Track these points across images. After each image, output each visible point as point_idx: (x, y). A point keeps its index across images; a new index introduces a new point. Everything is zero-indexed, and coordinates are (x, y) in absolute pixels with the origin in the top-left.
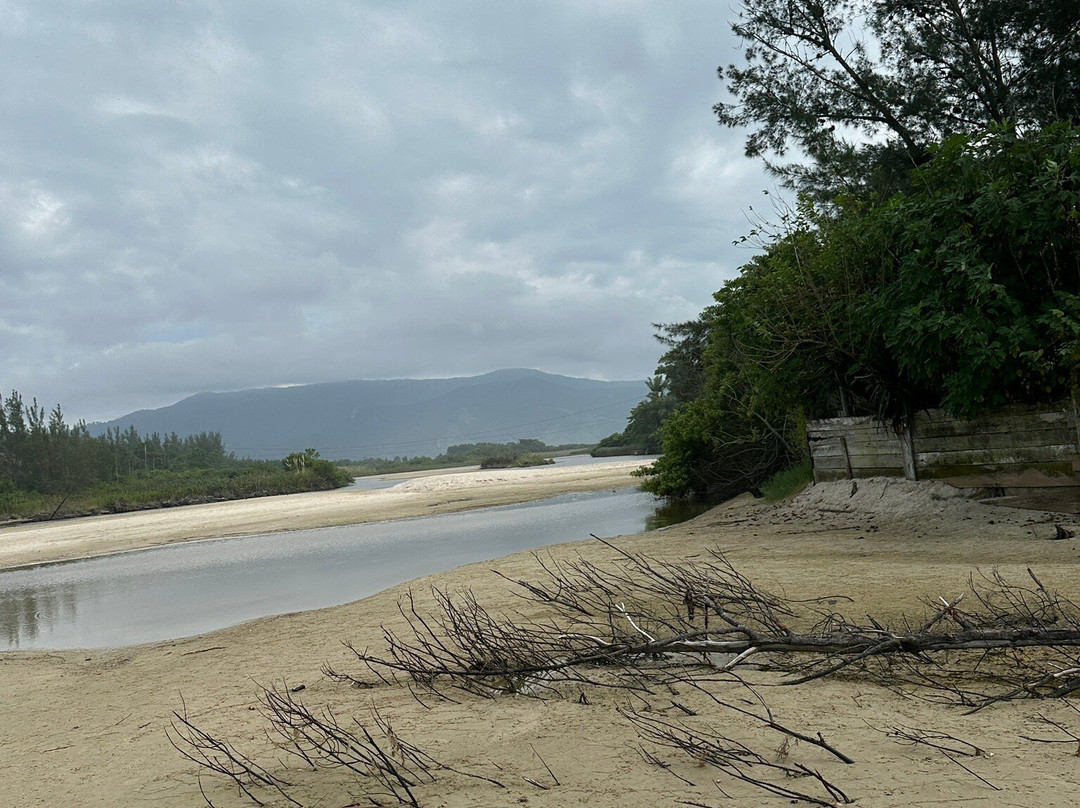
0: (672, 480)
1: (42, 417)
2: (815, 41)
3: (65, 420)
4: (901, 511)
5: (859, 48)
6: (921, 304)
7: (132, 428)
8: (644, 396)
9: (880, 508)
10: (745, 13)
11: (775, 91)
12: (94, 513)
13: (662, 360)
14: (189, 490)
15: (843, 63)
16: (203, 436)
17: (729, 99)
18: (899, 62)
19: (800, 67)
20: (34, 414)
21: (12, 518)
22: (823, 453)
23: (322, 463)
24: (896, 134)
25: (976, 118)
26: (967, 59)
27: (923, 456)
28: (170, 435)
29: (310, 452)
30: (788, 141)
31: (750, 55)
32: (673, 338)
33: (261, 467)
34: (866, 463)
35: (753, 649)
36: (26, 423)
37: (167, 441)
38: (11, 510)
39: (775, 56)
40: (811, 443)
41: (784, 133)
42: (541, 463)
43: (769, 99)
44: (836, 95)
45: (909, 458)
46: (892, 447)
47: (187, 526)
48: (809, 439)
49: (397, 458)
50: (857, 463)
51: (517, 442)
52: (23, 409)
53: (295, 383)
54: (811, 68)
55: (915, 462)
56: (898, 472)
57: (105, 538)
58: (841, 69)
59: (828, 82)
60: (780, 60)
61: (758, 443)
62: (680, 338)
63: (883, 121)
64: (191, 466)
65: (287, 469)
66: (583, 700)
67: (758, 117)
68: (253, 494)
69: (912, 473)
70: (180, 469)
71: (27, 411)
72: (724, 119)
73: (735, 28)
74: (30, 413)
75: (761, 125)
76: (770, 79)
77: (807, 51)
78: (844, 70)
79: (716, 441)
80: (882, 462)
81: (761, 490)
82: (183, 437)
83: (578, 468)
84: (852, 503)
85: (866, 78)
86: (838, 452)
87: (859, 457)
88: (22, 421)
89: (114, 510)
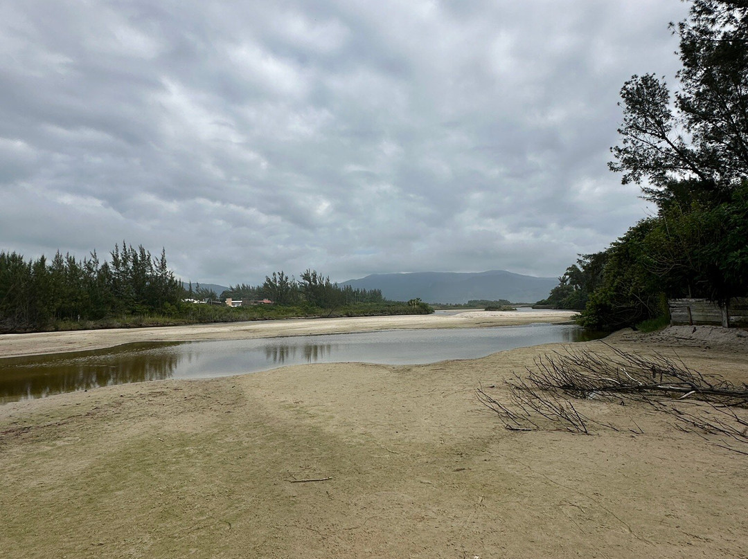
0: (591, 320)
1: (323, 280)
2: (658, 136)
3: (330, 282)
4: (721, 341)
5: (680, 138)
6: (739, 251)
8: (558, 284)
9: (710, 339)
10: (624, 125)
11: (637, 157)
12: (341, 316)
13: (568, 269)
15: (671, 144)
16: (375, 290)
17: (615, 160)
18: (701, 144)
19: (650, 147)
20: (320, 279)
22: (676, 314)
23: (423, 304)
24: (697, 175)
25: (737, 167)
26: (736, 142)
27: (732, 318)
28: (363, 290)
29: (418, 299)
30: (642, 178)
31: (625, 141)
32: (585, 260)
33: (399, 304)
34: (701, 319)
35: (694, 392)
36: (318, 282)
37: (362, 292)
39: (637, 142)
40: (670, 309)
41: (640, 174)
42: (511, 310)
43: (634, 160)
44: (666, 158)
45: (725, 318)
46: (716, 312)
48: (670, 307)
49: (447, 304)
50: (695, 319)
51: (498, 300)
54: (656, 147)
55: (728, 320)
56: (720, 324)
58: (670, 147)
59: (662, 153)
60: (640, 144)
61: (633, 308)
62: (588, 261)
63: (691, 169)
64: (371, 302)
65: (410, 305)
66: (623, 403)
67: (628, 168)
69: (726, 325)
70: (367, 302)
71: (318, 278)
72: (612, 168)
73: (619, 130)
75: (630, 171)
76: (635, 152)
77: (654, 140)
78: (671, 147)
79: (613, 305)
80: (708, 319)
81: (636, 327)
83: (527, 313)
84: (694, 336)
85: (681, 150)
86: (685, 313)
87: (696, 316)
88: (316, 281)
89: (349, 316)
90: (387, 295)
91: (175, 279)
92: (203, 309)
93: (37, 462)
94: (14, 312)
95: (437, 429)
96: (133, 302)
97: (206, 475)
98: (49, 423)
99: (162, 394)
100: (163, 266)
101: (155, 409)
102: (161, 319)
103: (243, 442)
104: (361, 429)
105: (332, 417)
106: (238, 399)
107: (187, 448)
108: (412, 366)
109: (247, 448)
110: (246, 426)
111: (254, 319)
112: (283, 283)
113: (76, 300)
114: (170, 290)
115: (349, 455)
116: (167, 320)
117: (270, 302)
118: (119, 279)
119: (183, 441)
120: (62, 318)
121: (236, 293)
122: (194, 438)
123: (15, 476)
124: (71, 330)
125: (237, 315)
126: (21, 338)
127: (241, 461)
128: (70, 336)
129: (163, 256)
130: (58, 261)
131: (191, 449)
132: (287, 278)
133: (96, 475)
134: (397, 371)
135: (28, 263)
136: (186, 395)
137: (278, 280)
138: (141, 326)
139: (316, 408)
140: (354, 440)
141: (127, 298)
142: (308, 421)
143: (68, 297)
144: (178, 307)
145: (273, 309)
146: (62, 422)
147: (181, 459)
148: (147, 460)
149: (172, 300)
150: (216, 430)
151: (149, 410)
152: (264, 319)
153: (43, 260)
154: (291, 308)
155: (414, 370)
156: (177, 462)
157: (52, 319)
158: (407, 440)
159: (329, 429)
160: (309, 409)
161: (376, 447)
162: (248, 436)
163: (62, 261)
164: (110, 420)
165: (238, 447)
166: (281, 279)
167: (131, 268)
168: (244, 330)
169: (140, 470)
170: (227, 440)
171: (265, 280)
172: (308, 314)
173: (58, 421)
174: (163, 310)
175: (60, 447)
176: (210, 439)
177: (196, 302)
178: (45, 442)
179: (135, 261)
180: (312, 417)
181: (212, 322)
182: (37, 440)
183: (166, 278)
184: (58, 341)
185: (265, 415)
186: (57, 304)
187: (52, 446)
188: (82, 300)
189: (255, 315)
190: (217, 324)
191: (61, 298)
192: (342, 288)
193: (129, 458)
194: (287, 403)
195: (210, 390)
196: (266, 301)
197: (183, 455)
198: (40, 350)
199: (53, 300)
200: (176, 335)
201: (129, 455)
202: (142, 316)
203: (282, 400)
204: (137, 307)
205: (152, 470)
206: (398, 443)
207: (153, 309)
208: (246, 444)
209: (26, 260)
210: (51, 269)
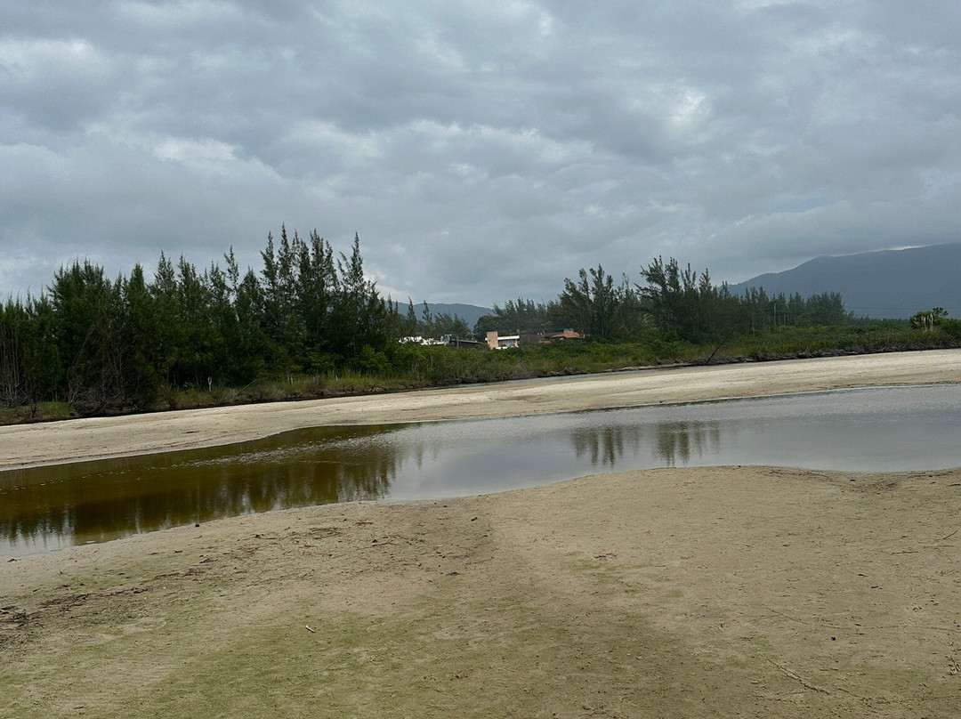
1: (694, 279)
3: (712, 283)
7: (761, 289)
12: (740, 361)
14: (822, 344)
16: (825, 296)
20: (687, 277)
21: (676, 362)
23: (951, 321)
28: (794, 296)
29: (938, 311)
33: (887, 324)
36: (681, 284)
37: (791, 301)
38: (675, 356)
47: (845, 374)
52: (679, 273)
53: (911, 245)
57: (774, 381)
64: (815, 323)
65: (915, 327)
68: (882, 350)
70: (805, 325)
71: (682, 275)
74: (685, 275)
82: (805, 298)
88: (678, 283)
89: (757, 358)
90: (857, 306)
91: (379, 297)
92: (438, 358)
93: (83, 665)
94: (98, 375)
95: (943, 635)
96: (303, 348)
97: (381, 712)
98: (120, 589)
99: (333, 532)
100: (356, 272)
101: (313, 564)
102: (358, 381)
103: (471, 643)
104: (742, 627)
105: (678, 594)
106: (480, 544)
107: (356, 650)
108: (901, 476)
109: (476, 656)
110: (483, 605)
111: (543, 374)
112: (603, 292)
113: (203, 349)
114: (372, 321)
115: (703, 688)
116: (371, 381)
117: (576, 335)
118: (276, 304)
119: (353, 632)
120: (181, 384)
121: (506, 320)
122: (374, 628)
123: (42, 690)
124: (198, 407)
125: (506, 366)
126: (112, 423)
127: (458, 683)
128: (192, 419)
129: (356, 251)
130: (165, 274)
131: (362, 653)
132: (610, 280)
133: (177, 697)
134: (861, 489)
135: (113, 284)
136: (379, 535)
137: (591, 285)
138: (321, 396)
139: (645, 571)
140: (722, 653)
141: (291, 341)
142: (620, 601)
143: (187, 344)
144: (390, 355)
145: (583, 351)
146: (142, 587)
147: (338, 673)
148: (276, 672)
149: (377, 341)
150: (420, 613)
151: (301, 565)
152: (565, 372)
153: (138, 273)
154: (623, 346)
155: (906, 484)
156: (330, 680)
157: (164, 387)
158: (856, 661)
159: (666, 623)
160: (626, 572)
161: (773, 673)
162: (484, 628)
163: (171, 274)
164: (225, 584)
165: (460, 653)
166: (598, 282)
167: (297, 278)
168: (519, 398)
169: (256, 691)
170: (437, 635)
171: (562, 290)
172: (662, 356)
173: (137, 585)
174: (362, 362)
175: (126, 638)
176: (403, 633)
177: (425, 342)
178: (105, 626)
179: (304, 266)
180: (631, 591)
181: (458, 383)
182: (94, 622)
183: (363, 296)
184: (171, 429)
185: (528, 582)
186: (172, 359)
187: (115, 634)
188: (212, 348)
189: (546, 365)
190: (469, 388)
191: (176, 345)
192: (742, 295)
193: (243, 665)
194: (580, 558)
195: (427, 526)
196: (569, 334)
197: (344, 665)
198: (137, 446)
199: (162, 351)
200: (383, 413)
201: (244, 660)
202: (323, 376)
203: (570, 550)
204: (314, 358)
205: (279, 693)
206: (834, 665)
207: (342, 361)
208: (475, 647)
209: (110, 277)
210: (154, 289)
